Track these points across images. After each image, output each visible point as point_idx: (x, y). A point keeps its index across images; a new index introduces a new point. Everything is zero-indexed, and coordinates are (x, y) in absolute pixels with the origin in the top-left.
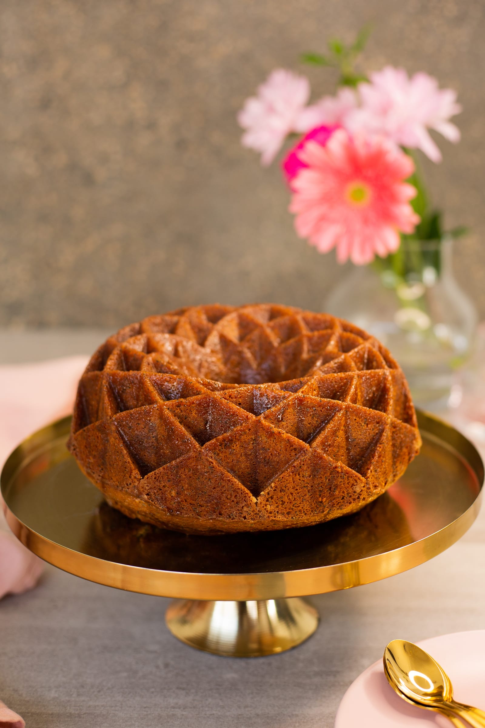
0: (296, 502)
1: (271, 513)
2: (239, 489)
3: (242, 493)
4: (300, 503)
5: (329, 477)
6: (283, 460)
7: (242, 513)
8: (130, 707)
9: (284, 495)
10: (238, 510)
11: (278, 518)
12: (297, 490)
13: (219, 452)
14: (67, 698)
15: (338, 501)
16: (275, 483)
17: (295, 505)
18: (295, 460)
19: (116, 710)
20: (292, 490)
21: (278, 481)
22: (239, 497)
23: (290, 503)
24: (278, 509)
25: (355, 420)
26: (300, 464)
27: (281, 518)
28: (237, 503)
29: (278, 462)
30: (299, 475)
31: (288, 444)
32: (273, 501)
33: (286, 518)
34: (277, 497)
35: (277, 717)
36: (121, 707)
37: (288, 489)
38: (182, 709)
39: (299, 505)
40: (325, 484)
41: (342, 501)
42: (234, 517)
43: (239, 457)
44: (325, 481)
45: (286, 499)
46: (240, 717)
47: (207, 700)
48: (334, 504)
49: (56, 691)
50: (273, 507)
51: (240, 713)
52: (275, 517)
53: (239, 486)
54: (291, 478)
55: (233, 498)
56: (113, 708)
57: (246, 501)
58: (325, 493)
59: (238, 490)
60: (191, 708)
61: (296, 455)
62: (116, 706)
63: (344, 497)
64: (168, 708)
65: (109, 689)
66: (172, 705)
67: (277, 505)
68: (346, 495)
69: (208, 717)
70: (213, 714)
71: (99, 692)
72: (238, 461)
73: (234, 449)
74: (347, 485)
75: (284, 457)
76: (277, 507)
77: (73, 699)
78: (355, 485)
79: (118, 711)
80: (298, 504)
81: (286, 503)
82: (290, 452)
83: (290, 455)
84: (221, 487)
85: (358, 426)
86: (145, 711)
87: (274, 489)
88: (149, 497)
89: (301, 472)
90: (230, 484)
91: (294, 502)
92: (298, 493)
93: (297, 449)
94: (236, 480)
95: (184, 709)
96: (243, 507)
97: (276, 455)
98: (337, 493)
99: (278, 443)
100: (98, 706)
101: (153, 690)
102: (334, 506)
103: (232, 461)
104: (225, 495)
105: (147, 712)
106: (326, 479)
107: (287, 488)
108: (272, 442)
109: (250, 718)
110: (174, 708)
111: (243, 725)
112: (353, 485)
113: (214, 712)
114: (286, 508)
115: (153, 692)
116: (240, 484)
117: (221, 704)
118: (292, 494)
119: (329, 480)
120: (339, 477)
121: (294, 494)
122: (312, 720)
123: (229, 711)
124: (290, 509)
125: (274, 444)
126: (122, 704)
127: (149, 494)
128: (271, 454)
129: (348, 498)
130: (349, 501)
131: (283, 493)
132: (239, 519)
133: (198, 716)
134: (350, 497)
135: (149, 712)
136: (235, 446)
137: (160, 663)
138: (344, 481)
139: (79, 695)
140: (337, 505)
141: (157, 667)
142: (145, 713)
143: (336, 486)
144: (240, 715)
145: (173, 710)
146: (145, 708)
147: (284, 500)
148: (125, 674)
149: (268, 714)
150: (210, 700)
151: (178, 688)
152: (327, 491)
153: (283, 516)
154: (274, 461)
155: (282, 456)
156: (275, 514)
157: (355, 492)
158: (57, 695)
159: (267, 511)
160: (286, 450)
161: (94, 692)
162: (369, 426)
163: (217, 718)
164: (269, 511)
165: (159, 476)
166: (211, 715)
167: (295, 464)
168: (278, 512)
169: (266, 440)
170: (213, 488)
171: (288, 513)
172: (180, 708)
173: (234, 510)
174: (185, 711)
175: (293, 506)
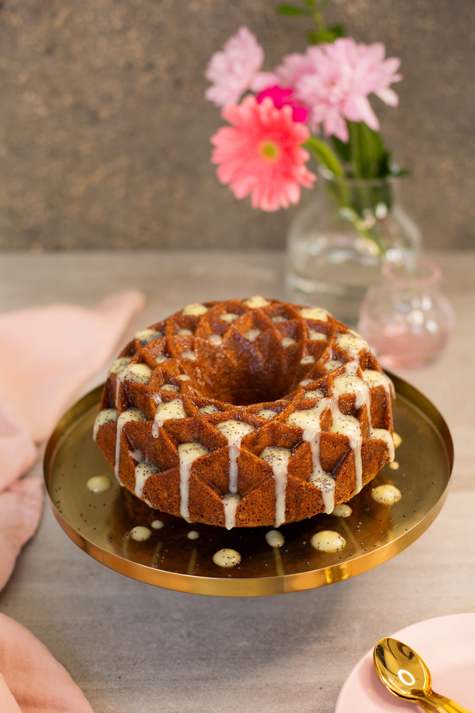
0: (265, 512)
1: (243, 520)
2: (216, 500)
3: (218, 504)
4: (269, 513)
5: (295, 493)
6: (255, 478)
7: (218, 519)
8: (161, 680)
9: (255, 507)
10: (216, 516)
11: (249, 524)
12: (266, 503)
13: (201, 469)
14: (108, 673)
15: (304, 511)
16: (246, 498)
17: (265, 514)
18: (265, 480)
19: (149, 684)
20: (261, 503)
21: (249, 497)
22: (216, 506)
23: (260, 512)
24: (249, 517)
25: (324, 443)
26: (269, 484)
27: (251, 524)
28: (215, 510)
29: (251, 479)
30: (268, 491)
31: (259, 467)
32: (245, 512)
33: (257, 524)
34: (248, 509)
35: (283, 687)
36: (154, 681)
37: (258, 503)
38: (204, 680)
39: (269, 514)
40: (292, 499)
41: (307, 511)
42: (213, 521)
43: (218, 473)
44: (291, 496)
45: (256, 510)
46: (253, 687)
47: (224, 670)
48: (300, 513)
49: (98, 666)
50: (244, 516)
51: (252, 684)
52: (246, 524)
53: (217, 498)
54: (261, 494)
55: (211, 506)
56: (147, 682)
57: (222, 510)
58: (292, 505)
59: (216, 502)
60: (212, 679)
61: (266, 475)
62: (150, 679)
63: (309, 508)
64: (192, 680)
65: (142, 661)
66: (196, 676)
67: (248, 514)
68: (311, 507)
69: (227, 689)
70: (231, 685)
71: (134, 664)
72: (218, 476)
73: (214, 467)
74: (312, 499)
75: (256, 476)
76: (249, 515)
77: (113, 673)
78: (319, 499)
79: (151, 684)
80: (267, 513)
81: (257, 513)
82: (261, 473)
83: (261, 475)
84: (202, 497)
85: (326, 448)
86: (174, 684)
87: (245, 503)
88: (146, 495)
89: (270, 489)
90: (209, 496)
91: (264, 512)
92: (267, 505)
93: (267, 471)
94: (214, 493)
95: (206, 681)
96: (219, 514)
97: (249, 474)
98: (302, 504)
99: (251, 465)
100: (134, 679)
101: (179, 661)
102: (300, 514)
103: (213, 476)
104: (205, 503)
105: (176, 684)
106: (293, 495)
107: (257, 501)
108: (246, 464)
109: (261, 689)
110: (197, 679)
111: (255, 696)
112: (317, 499)
113: (231, 683)
114: (256, 517)
115: (179, 664)
116: (217, 496)
117: (237, 674)
118: (261, 506)
119: (295, 495)
120: (305, 493)
121: (264, 506)
122: (313, 689)
123: (244, 682)
124: (260, 517)
125: (248, 466)
126: (154, 678)
127: (147, 493)
128: (246, 473)
129: (313, 508)
130: (313, 512)
131: (253, 506)
132: (216, 523)
133: (218, 687)
134: (315, 508)
135: (177, 685)
136: (214, 465)
137: (184, 632)
138: (309, 496)
139: (118, 669)
140: (303, 514)
141: (182, 636)
142: (174, 686)
143: (302, 500)
144: (253, 685)
145: (197, 682)
146: (174, 680)
147: (254, 511)
148: (155, 645)
149: (276, 683)
150: (227, 670)
151: (200, 659)
152: (294, 504)
153: (254, 522)
154: (248, 478)
155: (254, 475)
156: (247, 522)
157: (319, 504)
158: (99, 670)
159: (240, 519)
160: (258, 471)
161: (130, 665)
162: (337, 447)
163: (234, 689)
164: (241, 519)
165: (154, 481)
166: (229, 686)
167: (264, 483)
168: (249, 520)
169: (241, 461)
170: (196, 496)
171: (258, 520)
172: (202, 680)
173: (213, 516)
174: (207, 683)
175: (263, 515)
